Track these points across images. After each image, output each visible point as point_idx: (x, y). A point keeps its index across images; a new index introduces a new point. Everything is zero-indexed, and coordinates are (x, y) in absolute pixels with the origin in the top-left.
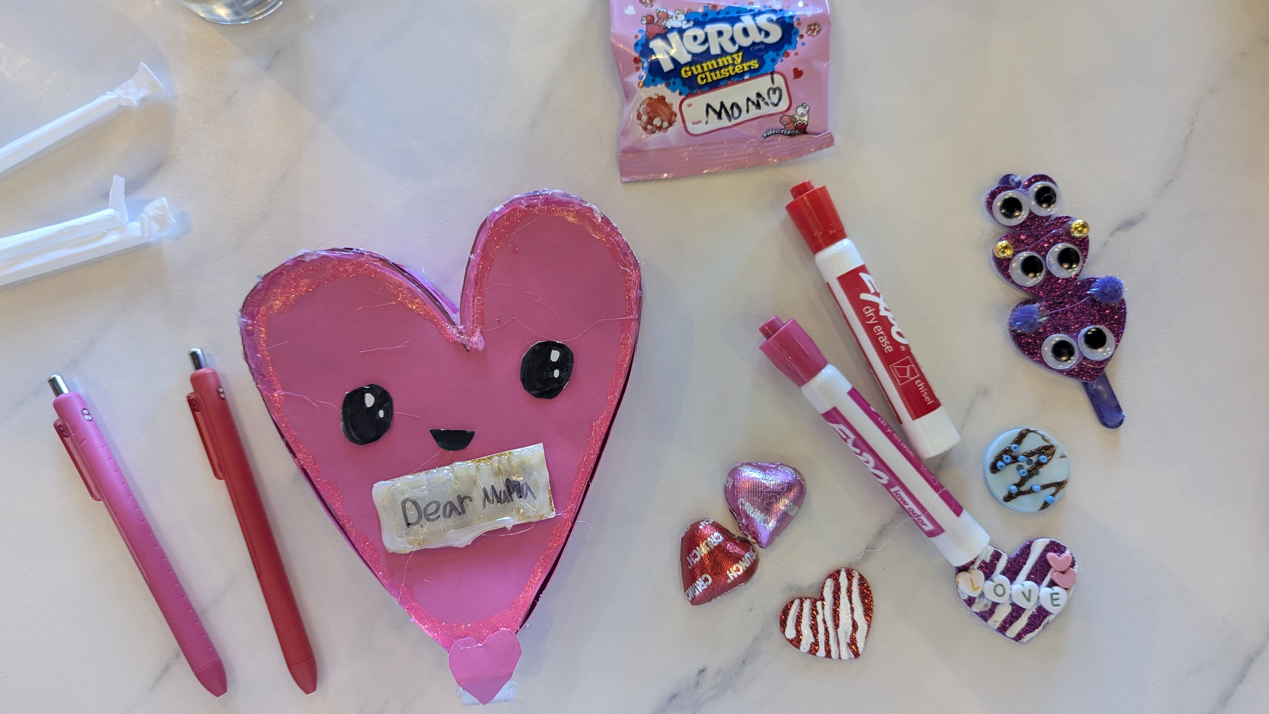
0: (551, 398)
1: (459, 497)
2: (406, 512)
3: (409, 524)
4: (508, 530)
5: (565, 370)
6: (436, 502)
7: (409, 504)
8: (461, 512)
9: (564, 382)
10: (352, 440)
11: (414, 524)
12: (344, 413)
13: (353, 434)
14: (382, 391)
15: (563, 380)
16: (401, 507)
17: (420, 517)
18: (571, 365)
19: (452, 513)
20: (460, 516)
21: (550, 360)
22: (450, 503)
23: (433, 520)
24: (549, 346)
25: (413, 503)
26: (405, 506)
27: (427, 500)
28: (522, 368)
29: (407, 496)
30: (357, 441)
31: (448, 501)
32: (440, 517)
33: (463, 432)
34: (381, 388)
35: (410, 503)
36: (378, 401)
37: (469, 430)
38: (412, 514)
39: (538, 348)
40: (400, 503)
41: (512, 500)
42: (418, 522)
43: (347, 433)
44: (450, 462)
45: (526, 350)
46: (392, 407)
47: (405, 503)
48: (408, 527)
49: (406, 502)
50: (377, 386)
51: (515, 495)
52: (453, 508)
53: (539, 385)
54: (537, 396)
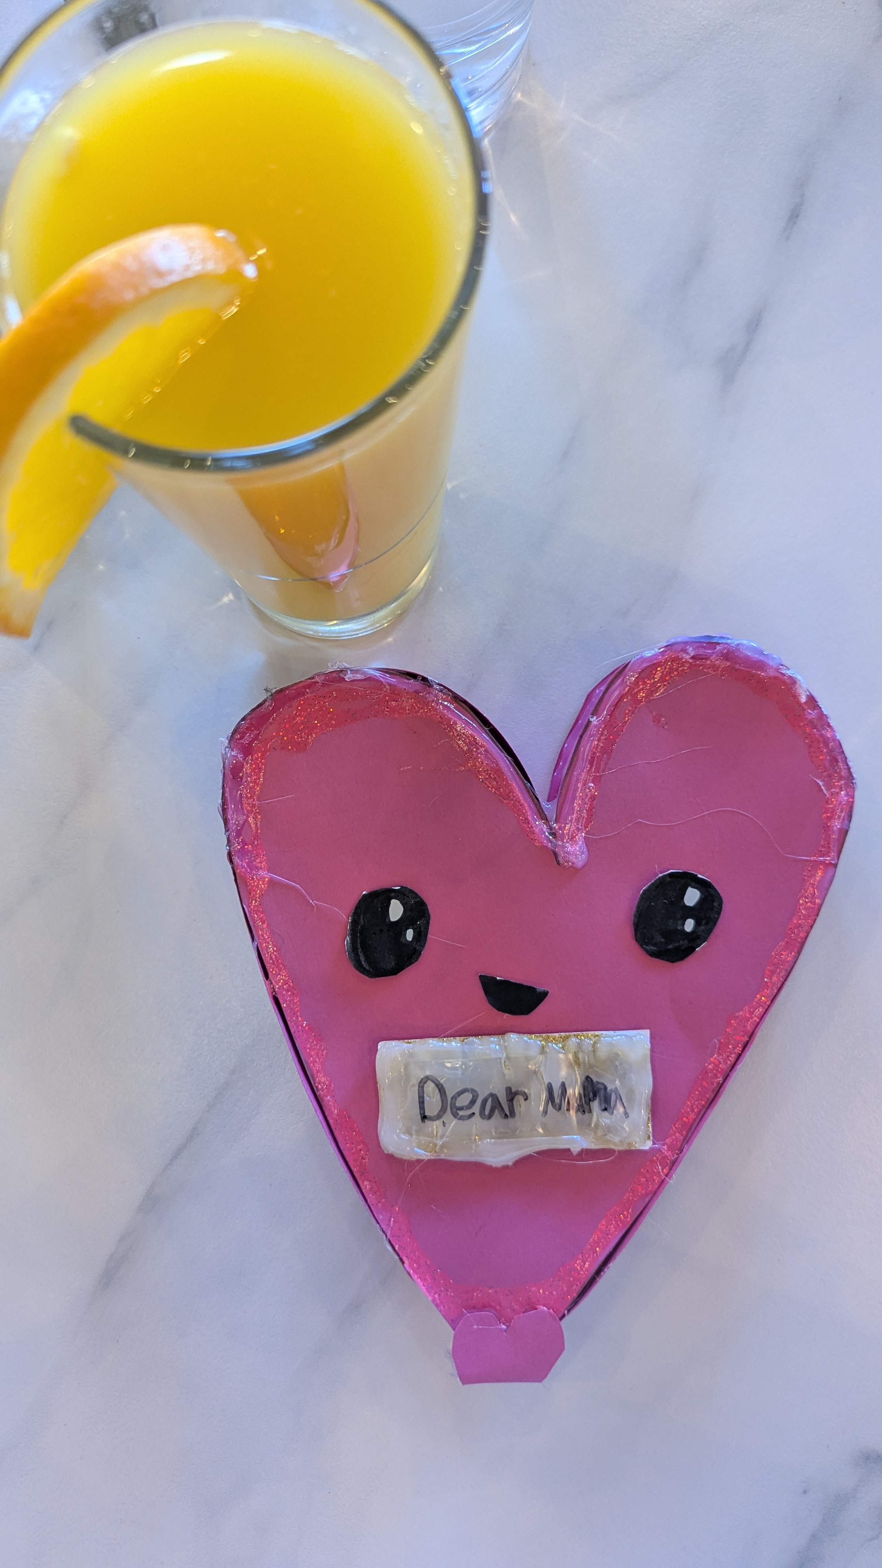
0: (673, 962)
1: (509, 1090)
2: (423, 1097)
3: (424, 1118)
4: (572, 1154)
5: (704, 922)
6: (473, 1091)
7: (430, 1087)
8: (508, 1114)
9: (698, 942)
10: (359, 967)
11: (432, 1119)
12: (355, 923)
13: (362, 959)
14: (418, 899)
15: (698, 937)
16: (417, 1088)
17: (443, 1110)
18: (716, 916)
19: (494, 1112)
20: (505, 1120)
21: (682, 902)
22: (493, 1096)
23: (462, 1118)
24: (686, 879)
25: (437, 1085)
26: (423, 1087)
27: (459, 1084)
28: (638, 907)
29: (428, 1073)
30: (365, 969)
31: (490, 1093)
32: (475, 1117)
33: (531, 989)
34: (417, 895)
35: (433, 1085)
36: (408, 914)
37: (540, 988)
38: (433, 1103)
39: (668, 879)
40: (415, 1081)
41: (590, 1111)
42: (438, 1117)
43: (353, 955)
44: (501, 1032)
45: (649, 881)
46: (427, 928)
47: (425, 1083)
48: (422, 1121)
49: (427, 1081)
50: (412, 892)
51: (595, 1105)
52: (497, 1104)
53: (659, 939)
54: (653, 954)
